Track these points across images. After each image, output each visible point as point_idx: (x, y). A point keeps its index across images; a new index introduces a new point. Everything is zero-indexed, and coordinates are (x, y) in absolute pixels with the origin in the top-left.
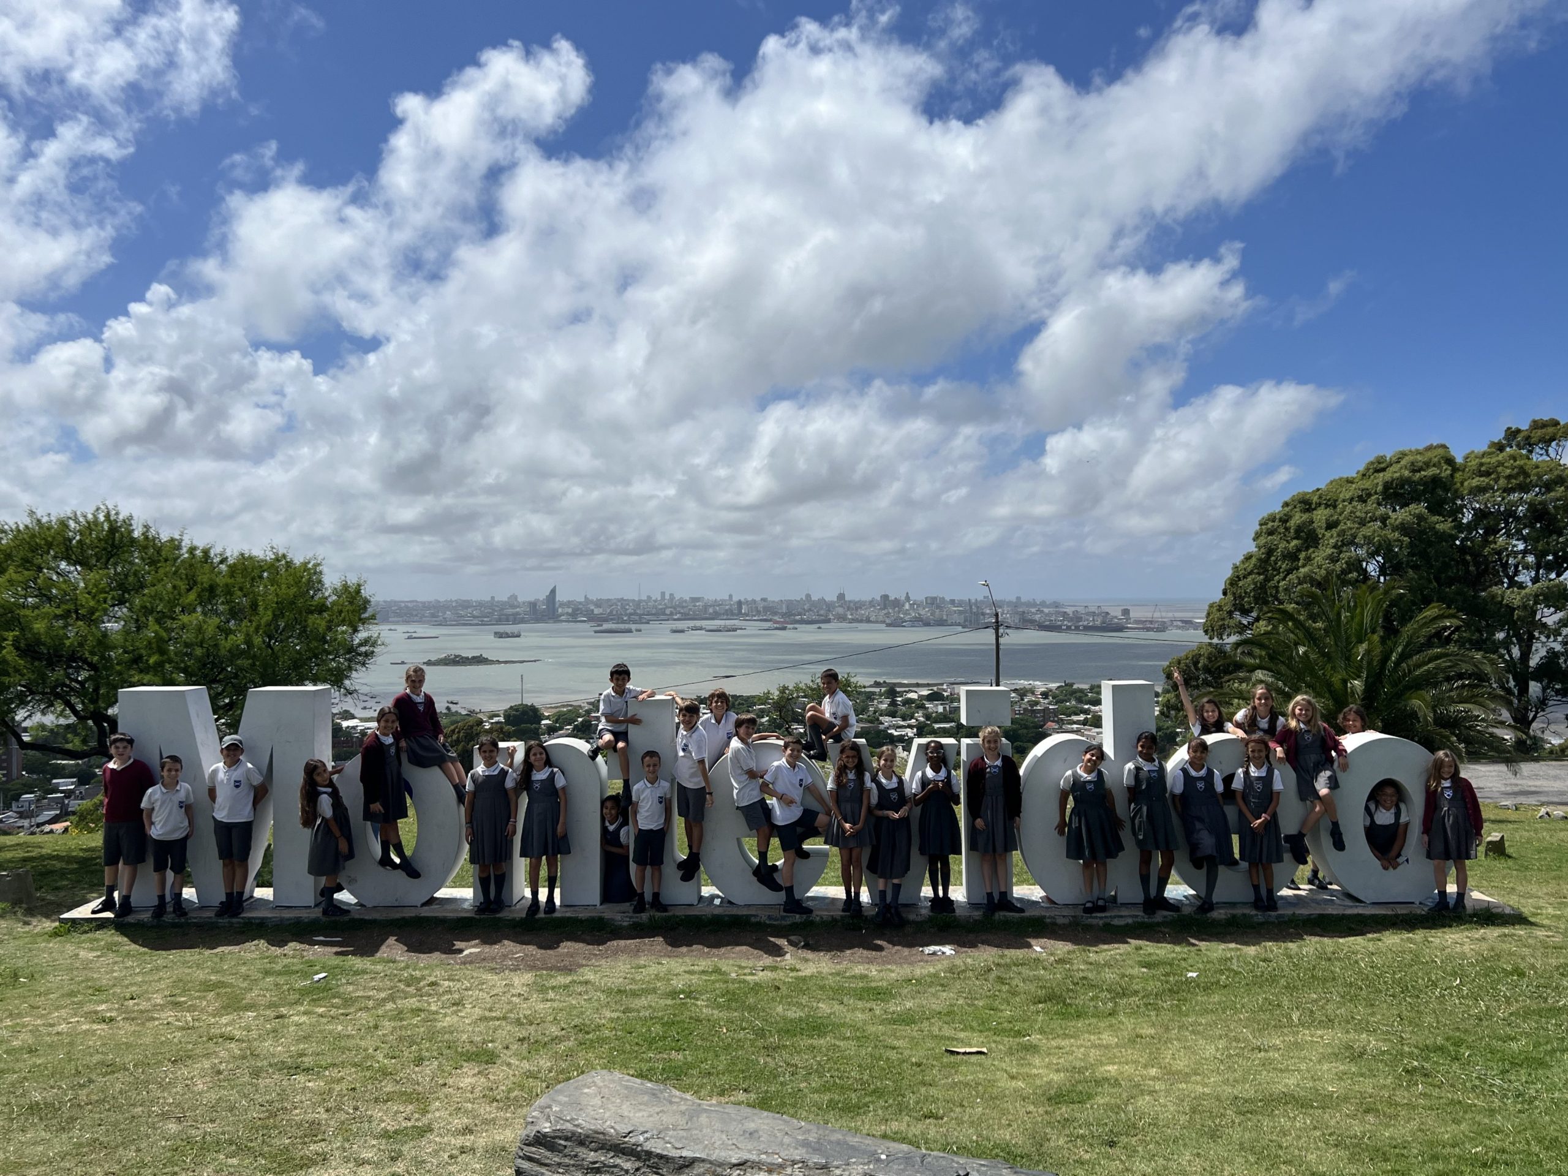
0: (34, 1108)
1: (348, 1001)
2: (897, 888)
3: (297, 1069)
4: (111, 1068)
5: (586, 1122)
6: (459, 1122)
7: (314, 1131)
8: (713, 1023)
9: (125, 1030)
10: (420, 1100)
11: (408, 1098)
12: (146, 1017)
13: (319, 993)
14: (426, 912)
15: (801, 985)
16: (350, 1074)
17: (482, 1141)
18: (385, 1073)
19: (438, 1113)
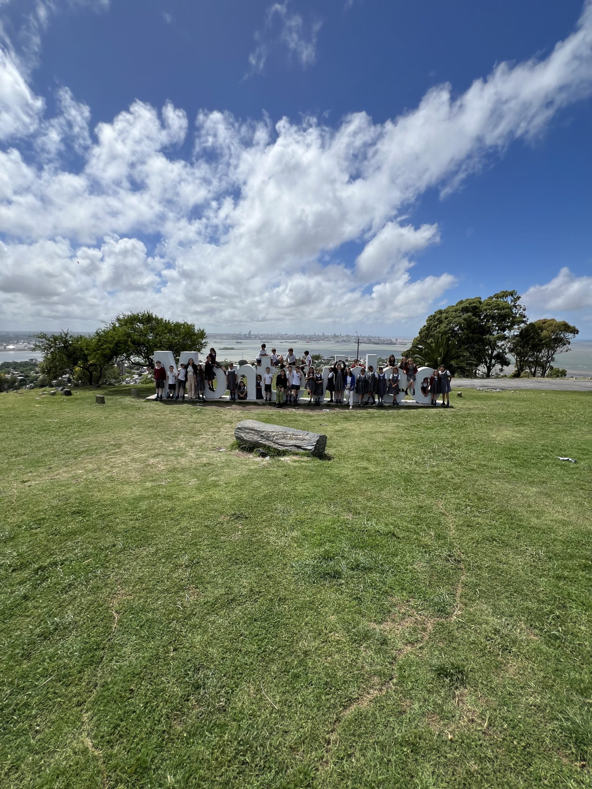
0: (150, 426)
1: (204, 414)
2: (319, 398)
3: (196, 423)
4: (161, 421)
5: (246, 426)
6: (226, 431)
7: (200, 431)
8: (276, 419)
9: (163, 417)
10: (219, 428)
11: (216, 427)
12: (166, 415)
13: (199, 412)
14: (220, 400)
15: (295, 415)
16: (205, 424)
17: (230, 434)
18: (212, 424)
19: (222, 430)
